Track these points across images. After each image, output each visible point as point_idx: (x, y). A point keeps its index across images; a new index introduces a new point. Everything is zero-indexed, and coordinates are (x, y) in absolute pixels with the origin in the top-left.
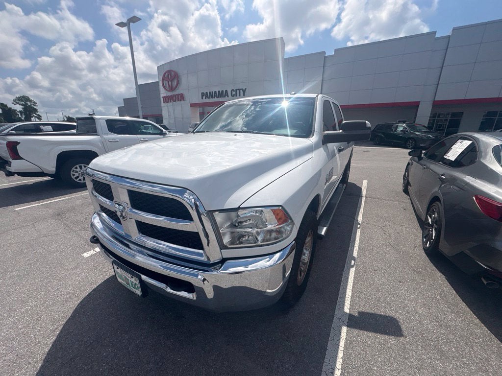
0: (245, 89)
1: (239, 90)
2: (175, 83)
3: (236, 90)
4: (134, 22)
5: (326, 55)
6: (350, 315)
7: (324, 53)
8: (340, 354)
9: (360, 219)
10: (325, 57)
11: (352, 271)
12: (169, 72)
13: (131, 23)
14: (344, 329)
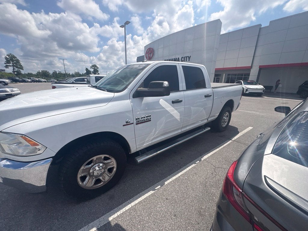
0: (190, 56)
1: (186, 57)
2: (151, 55)
3: (184, 57)
4: (127, 24)
5: (262, 27)
7: (260, 25)
9: (205, 157)
10: (260, 29)
11: (150, 193)
12: (149, 49)
13: (126, 25)
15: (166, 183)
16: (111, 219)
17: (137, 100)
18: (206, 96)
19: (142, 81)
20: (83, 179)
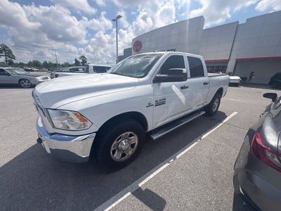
0: (175, 49)
1: (172, 50)
2: (139, 47)
6: (140, 188)
7: (238, 22)
8: (114, 205)
9: (204, 136)
10: (238, 25)
11: (167, 165)
12: (137, 42)
13: (118, 19)
14: (129, 194)
15: (178, 157)
16: (140, 185)
17: (156, 84)
18: (204, 84)
19: (159, 68)
20: (114, 152)
